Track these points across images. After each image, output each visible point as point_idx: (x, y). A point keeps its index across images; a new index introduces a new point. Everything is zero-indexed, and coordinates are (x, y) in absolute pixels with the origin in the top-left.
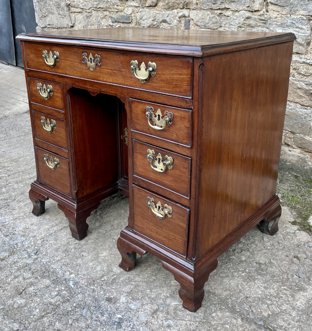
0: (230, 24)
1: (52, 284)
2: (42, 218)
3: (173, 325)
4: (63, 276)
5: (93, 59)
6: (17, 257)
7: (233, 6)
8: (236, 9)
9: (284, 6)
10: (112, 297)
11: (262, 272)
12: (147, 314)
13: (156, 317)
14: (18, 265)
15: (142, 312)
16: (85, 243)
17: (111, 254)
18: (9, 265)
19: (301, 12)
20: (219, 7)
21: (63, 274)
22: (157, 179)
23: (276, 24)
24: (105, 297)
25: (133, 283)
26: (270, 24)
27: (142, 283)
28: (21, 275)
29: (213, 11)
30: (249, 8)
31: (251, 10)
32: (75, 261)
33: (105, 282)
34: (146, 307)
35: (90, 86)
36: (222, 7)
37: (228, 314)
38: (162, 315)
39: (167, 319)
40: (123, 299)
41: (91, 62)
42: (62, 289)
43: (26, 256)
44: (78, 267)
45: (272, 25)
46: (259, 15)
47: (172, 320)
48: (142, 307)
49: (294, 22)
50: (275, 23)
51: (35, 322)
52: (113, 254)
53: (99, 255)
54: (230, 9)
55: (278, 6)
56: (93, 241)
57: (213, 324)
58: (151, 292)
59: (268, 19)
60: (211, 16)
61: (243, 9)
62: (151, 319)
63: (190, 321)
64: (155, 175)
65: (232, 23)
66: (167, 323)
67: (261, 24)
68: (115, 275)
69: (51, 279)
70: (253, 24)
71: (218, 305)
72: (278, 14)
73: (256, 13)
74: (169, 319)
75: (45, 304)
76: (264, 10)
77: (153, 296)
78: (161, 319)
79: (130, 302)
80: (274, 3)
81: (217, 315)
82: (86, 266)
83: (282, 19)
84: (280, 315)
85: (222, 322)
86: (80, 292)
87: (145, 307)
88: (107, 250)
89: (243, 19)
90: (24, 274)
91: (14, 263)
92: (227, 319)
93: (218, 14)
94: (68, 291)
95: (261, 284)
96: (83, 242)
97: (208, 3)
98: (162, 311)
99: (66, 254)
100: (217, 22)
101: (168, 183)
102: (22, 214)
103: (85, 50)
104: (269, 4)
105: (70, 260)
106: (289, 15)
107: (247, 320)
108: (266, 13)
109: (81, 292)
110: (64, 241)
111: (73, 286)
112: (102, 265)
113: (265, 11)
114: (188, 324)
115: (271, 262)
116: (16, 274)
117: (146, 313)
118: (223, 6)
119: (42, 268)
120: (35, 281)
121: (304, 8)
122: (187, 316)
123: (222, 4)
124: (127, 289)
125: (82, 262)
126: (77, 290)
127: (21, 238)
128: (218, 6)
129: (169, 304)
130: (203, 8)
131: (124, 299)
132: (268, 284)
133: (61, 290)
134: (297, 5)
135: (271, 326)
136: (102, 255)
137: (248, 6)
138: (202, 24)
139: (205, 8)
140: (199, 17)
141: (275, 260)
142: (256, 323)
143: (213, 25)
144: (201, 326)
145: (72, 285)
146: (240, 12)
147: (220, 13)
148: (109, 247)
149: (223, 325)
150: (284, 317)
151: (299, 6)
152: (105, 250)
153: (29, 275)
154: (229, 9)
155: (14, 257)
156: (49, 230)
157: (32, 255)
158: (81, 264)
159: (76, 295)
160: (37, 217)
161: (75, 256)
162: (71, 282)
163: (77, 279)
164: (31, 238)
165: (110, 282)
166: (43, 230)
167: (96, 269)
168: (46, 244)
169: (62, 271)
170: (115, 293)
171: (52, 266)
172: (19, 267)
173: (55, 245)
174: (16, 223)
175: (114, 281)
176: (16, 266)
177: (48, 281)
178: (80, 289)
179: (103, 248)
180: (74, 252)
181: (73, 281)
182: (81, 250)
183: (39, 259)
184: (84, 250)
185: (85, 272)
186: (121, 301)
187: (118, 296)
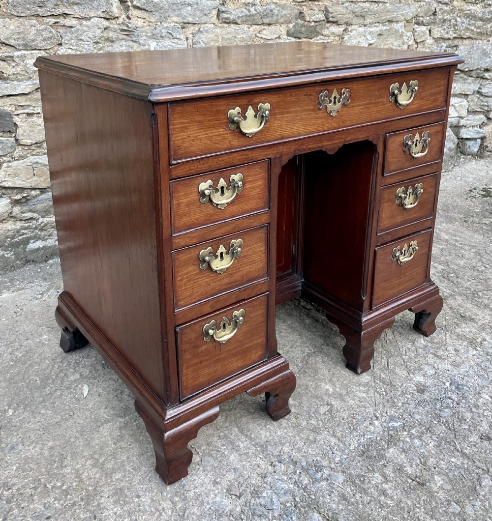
0: (78, 40)
1: (398, 445)
2: (198, 467)
3: (453, 348)
4: (379, 433)
5: (338, 97)
6: (328, 497)
7: (76, 11)
8: (83, 15)
9: (151, 12)
10: (415, 388)
14: (351, 493)
15: (439, 366)
19: (174, 18)
20: (52, 12)
21: (374, 433)
22: (404, 219)
23: (146, 36)
24: (416, 394)
25: (391, 367)
26: (138, 35)
27: (391, 360)
28: (377, 486)
29: (40, 19)
30: (106, 13)
31: (108, 17)
33: (388, 391)
35: (328, 141)
36: (58, 13)
38: (441, 353)
40: (419, 378)
41: (335, 103)
42: (408, 434)
43: (324, 483)
44: (357, 416)
45: (141, 37)
46: (119, 24)
47: (447, 347)
49: (170, 31)
50: (144, 34)
51: (474, 461)
53: (331, 392)
54: (71, 16)
55: (143, 11)
58: (405, 355)
59: (134, 29)
60: (41, 29)
61: (96, 15)
63: (446, 336)
64: (403, 217)
65: (83, 38)
66: (451, 350)
67: (124, 37)
68: (374, 382)
70: (114, 36)
72: (144, 22)
73: (113, 22)
74: (446, 349)
75: (439, 452)
76: (124, 16)
77: (413, 355)
78: (447, 354)
79: (424, 374)
80: (140, 7)
83: (152, 28)
86: (410, 417)
87: (431, 363)
88: (319, 384)
89: (100, 31)
90: (373, 482)
93: (50, 24)
94: (410, 427)
97: (28, 6)
98: (436, 352)
99: (324, 430)
100: (51, 38)
101: (414, 216)
102: (166, 505)
103: (324, 88)
104: (131, 8)
105: (341, 426)
106: (159, 23)
108: (127, 20)
109: (410, 415)
110: (286, 433)
111: (399, 423)
112: (355, 391)
113: (125, 18)
114: (450, 338)
116: (376, 493)
117: (440, 363)
118: (59, 11)
119: (359, 459)
120: (391, 467)
121: (176, 13)
122: (440, 336)
123: (56, 7)
124: (401, 373)
125: (347, 412)
126: (407, 419)
128: (49, 11)
129: (424, 345)
130: (15, 14)
134: (168, 10)
137: (104, 11)
138: (18, 43)
139: (22, 15)
140: (9, 31)
143: (43, 42)
144: (451, 331)
145: (396, 423)
146: (92, 20)
147: (56, 23)
151: (170, 10)
152: (317, 386)
153: (376, 475)
154: (68, 16)
155: (324, 503)
156: (247, 454)
157: (322, 476)
158: (352, 412)
159: (417, 420)
160: (188, 477)
161: (328, 421)
162: (390, 425)
163: (384, 418)
164: (269, 479)
165: (389, 386)
166: (245, 463)
167: (363, 398)
168: (291, 456)
169: (368, 435)
170: (409, 385)
171: (352, 447)
172: (355, 491)
173: (296, 445)
174: (199, 513)
175: (387, 383)
176: (352, 495)
177: (391, 450)
178: (404, 416)
179: (313, 388)
180: (317, 421)
181: (389, 423)
182: (313, 413)
183: (333, 466)
184: (313, 410)
185: (371, 410)
186: (423, 381)
187: (414, 383)
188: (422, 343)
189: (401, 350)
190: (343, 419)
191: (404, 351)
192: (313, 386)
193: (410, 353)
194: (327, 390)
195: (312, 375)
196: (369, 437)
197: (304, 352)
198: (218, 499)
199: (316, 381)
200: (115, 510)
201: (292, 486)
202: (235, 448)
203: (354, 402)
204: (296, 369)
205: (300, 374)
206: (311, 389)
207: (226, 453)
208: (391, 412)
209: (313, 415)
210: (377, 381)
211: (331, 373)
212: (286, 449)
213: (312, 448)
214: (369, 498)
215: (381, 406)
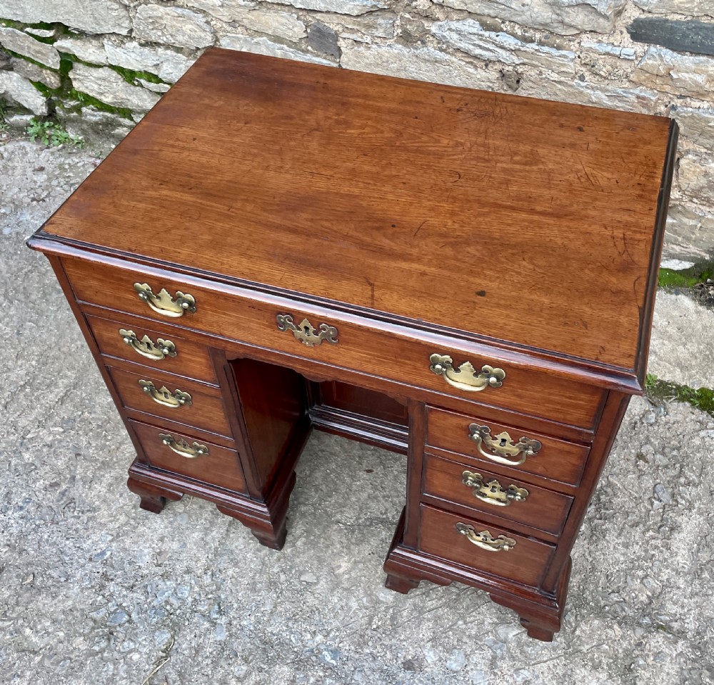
1: (297, 672)
2: (171, 515)
3: (530, 677)
4: (305, 647)
6: (193, 636)
10: (410, 657)
11: (608, 512)
12: (483, 672)
13: (499, 673)
14: (208, 654)
15: (474, 672)
16: (292, 550)
17: (355, 562)
18: (190, 660)
21: (302, 641)
24: (400, 662)
25: (428, 615)
27: (442, 610)
28: (229, 674)
32: (302, 602)
33: (381, 630)
34: (475, 660)
37: (596, 622)
38: (506, 665)
39: (517, 670)
40: (430, 656)
42: (321, 677)
43: (207, 625)
44: (317, 614)
47: (524, 669)
48: (468, 660)
52: (359, 562)
53: (337, 572)
56: (303, 539)
57: (585, 651)
58: (465, 623)
62: (494, 679)
63: (551, 659)
66: (521, 677)
68: (387, 608)
69: (289, 661)
71: (576, 609)
74: (521, 669)
77: (473, 632)
78: (509, 673)
79: (444, 658)
81: (583, 631)
82: (330, 607)
84: (665, 593)
85: (595, 643)
86: (352, 669)
87: (473, 660)
88: (343, 554)
90: (232, 668)
91: (197, 652)
92: (599, 632)
94: (334, 676)
95: (617, 541)
96: (288, 550)
98: (502, 658)
99: (277, 592)
102: (123, 519)
105: (293, 605)
107: (626, 623)
109: (355, 669)
110: (252, 561)
111: (333, 662)
112: (355, 594)
114: (551, 666)
115: (609, 482)
116: (219, 676)
117: (481, 670)
119: (256, 642)
120: (262, 677)
122: (543, 652)
124: (425, 631)
125: (317, 602)
126: (346, 667)
127: (166, 584)
129: (505, 639)
131: (431, 654)
132: (625, 537)
133: (320, 679)
135: (661, 621)
136: (341, 571)
141: (615, 476)
142: (640, 625)
144: (571, 663)
145: (332, 659)
148: (343, 547)
149: (598, 646)
150: (671, 595)
152: (339, 554)
153: (242, 667)
155: (184, 636)
156: (207, 543)
157: (216, 619)
158: (319, 607)
159: (351, 679)
160: (158, 515)
161: (293, 589)
162: (325, 653)
163: (331, 643)
164: (187, 577)
165: (390, 627)
166: (195, 548)
167: (350, 608)
168: (224, 580)
169: (294, 637)
170: (411, 649)
171: (269, 629)
172: (212, 656)
173: (242, 577)
174: (127, 546)
175: (395, 623)
176: (205, 656)
177: (286, 668)
178: (350, 663)
179: (333, 552)
180: (286, 581)
181: (328, 651)
182: (296, 571)
183: (234, 623)
184: (301, 568)
185: (336, 623)
186: (429, 662)
187: (418, 653)
188: (507, 634)
189: (474, 614)
190: (304, 603)
191: (472, 619)
192: (335, 551)
193: (475, 627)
194: (340, 566)
195: (353, 541)
196: (293, 639)
197: (385, 513)
198: (146, 551)
199: (345, 550)
200: (103, 489)
201: (190, 599)
202: (206, 531)
203: (336, 601)
204: (352, 521)
205: (346, 529)
206: (330, 552)
207: (198, 527)
208: (346, 646)
209: (293, 572)
210: (391, 610)
211: (369, 557)
212: (230, 572)
213: (245, 594)
214: (210, 672)
215: (348, 632)
